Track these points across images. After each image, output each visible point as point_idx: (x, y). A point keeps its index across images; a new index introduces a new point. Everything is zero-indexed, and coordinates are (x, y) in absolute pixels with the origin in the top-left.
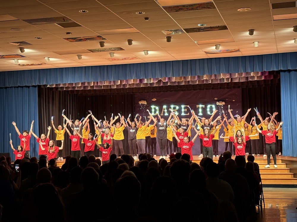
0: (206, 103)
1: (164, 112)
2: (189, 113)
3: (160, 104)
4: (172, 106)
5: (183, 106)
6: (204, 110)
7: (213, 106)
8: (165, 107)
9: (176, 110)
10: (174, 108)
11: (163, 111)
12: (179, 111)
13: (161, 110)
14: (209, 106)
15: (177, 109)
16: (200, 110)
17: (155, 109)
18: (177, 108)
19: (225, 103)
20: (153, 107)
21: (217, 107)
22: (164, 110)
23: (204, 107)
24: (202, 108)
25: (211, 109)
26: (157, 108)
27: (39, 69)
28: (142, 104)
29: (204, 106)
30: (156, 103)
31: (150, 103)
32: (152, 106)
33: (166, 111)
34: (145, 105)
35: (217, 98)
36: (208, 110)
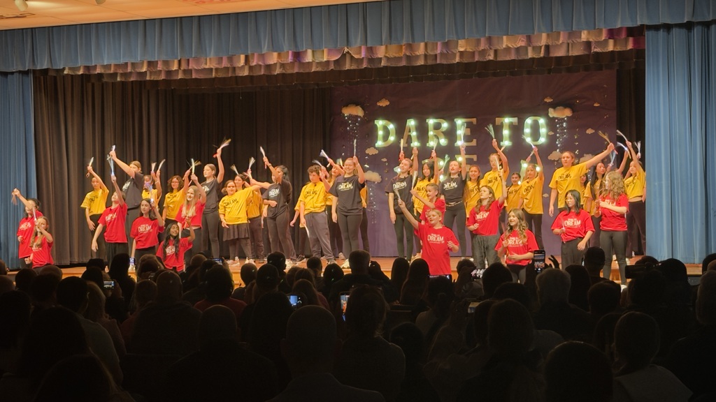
0: (521, 113)
1: (409, 140)
2: (475, 141)
3: (398, 115)
4: (431, 122)
5: (459, 122)
6: (517, 130)
7: (542, 121)
8: (411, 123)
9: (443, 132)
10: (437, 127)
11: (406, 134)
12: (451, 134)
13: (401, 131)
14: (529, 121)
15: (444, 130)
16: (506, 132)
17: (385, 128)
18: (445, 125)
19: (573, 111)
20: (380, 123)
21: (552, 123)
22: (410, 131)
23: (517, 124)
24: (512, 126)
25: (535, 128)
26: (391, 127)
27: (32, 28)
28: (350, 117)
29: (514, 120)
30: (387, 114)
31: (372, 114)
32: (376, 122)
33: (414, 134)
34: (360, 117)
35: (551, 97)
36: (527, 130)
